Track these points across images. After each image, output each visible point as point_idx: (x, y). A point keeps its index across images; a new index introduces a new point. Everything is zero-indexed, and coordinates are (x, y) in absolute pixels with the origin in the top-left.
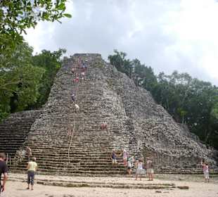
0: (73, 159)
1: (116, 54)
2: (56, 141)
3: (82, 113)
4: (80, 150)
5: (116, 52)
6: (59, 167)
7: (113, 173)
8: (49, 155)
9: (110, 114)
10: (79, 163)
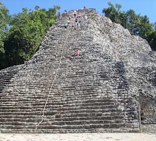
0: (48, 110)
1: (111, 6)
2: (33, 91)
3: (68, 60)
4: (58, 99)
5: (110, 4)
6: (28, 121)
7: (95, 127)
8: (21, 108)
9: (98, 58)
10: (54, 116)
